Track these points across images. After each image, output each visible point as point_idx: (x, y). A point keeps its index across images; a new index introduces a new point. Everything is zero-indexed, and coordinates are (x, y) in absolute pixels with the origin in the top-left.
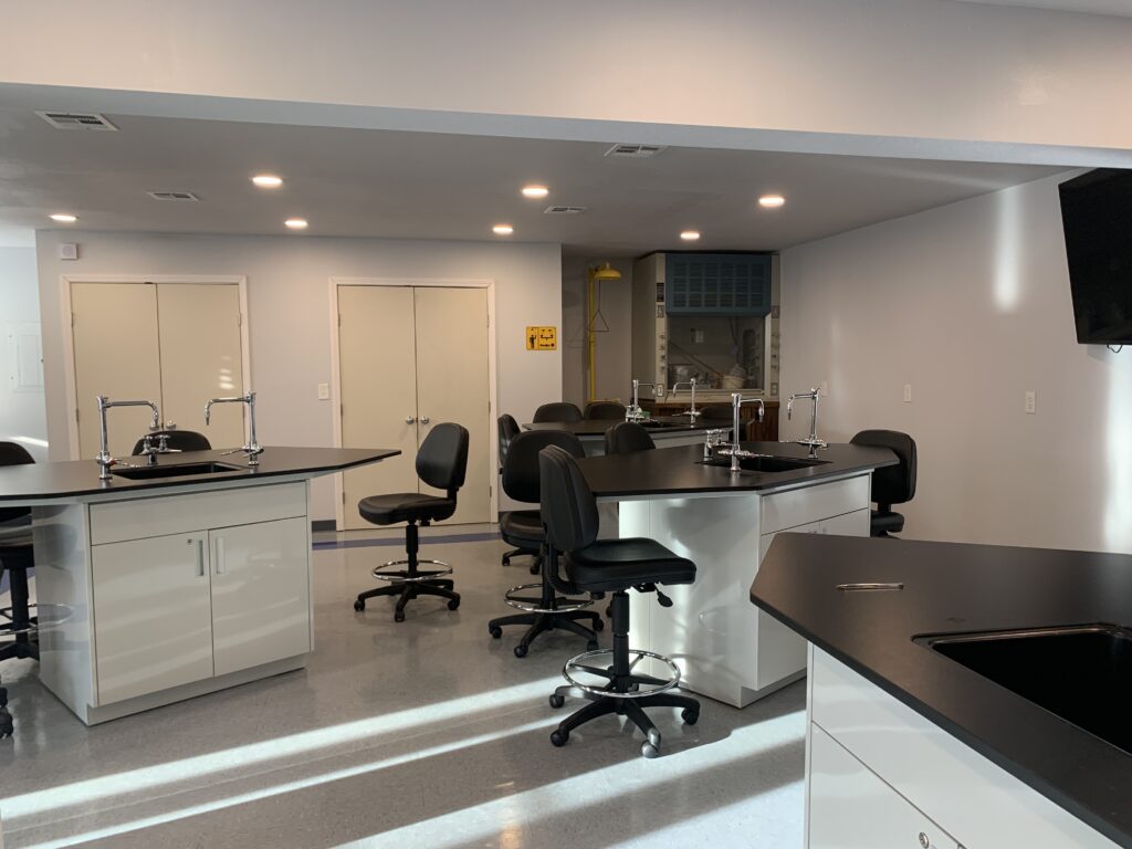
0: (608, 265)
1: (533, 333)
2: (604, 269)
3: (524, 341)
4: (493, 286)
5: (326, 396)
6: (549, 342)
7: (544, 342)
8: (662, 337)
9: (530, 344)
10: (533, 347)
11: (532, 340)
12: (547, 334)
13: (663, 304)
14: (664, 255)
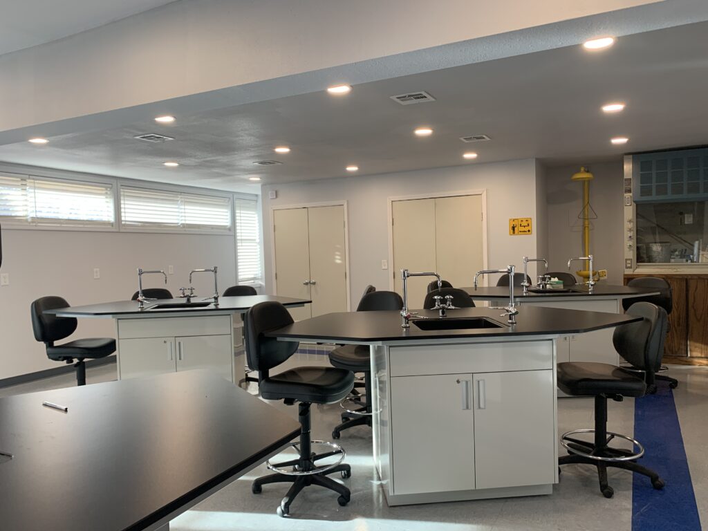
0: (582, 169)
1: (514, 223)
2: (578, 171)
3: (508, 228)
4: (485, 193)
5: (386, 268)
6: (527, 229)
7: (522, 229)
8: (630, 221)
9: (512, 231)
10: (514, 233)
11: (513, 228)
12: (524, 223)
13: (631, 194)
14: (631, 156)
